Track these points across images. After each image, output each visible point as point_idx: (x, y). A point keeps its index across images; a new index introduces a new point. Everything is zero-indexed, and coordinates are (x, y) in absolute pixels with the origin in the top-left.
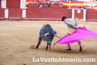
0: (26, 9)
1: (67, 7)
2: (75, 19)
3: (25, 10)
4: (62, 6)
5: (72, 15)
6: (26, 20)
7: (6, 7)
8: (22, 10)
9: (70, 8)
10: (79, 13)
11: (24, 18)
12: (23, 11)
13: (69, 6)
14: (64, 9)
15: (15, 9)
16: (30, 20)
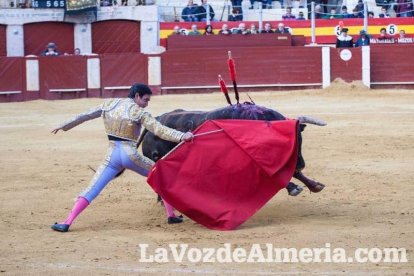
0: (159, 52)
1: (305, 40)
2: (332, 80)
3: (158, 59)
4: (286, 38)
5: (321, 68)
6: (162, 92)
7: (93, 52)
8: (145, 58)
9: (314, 45)
10: (348, 61)
11: (153, 86)
12: (150, 62)
13: (310, 38)
14: (292, 49)
15: (122, 56)
16: (175, 92)
